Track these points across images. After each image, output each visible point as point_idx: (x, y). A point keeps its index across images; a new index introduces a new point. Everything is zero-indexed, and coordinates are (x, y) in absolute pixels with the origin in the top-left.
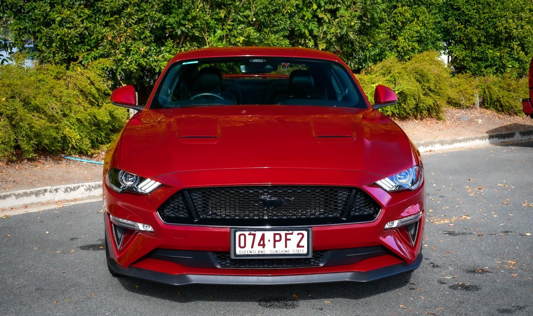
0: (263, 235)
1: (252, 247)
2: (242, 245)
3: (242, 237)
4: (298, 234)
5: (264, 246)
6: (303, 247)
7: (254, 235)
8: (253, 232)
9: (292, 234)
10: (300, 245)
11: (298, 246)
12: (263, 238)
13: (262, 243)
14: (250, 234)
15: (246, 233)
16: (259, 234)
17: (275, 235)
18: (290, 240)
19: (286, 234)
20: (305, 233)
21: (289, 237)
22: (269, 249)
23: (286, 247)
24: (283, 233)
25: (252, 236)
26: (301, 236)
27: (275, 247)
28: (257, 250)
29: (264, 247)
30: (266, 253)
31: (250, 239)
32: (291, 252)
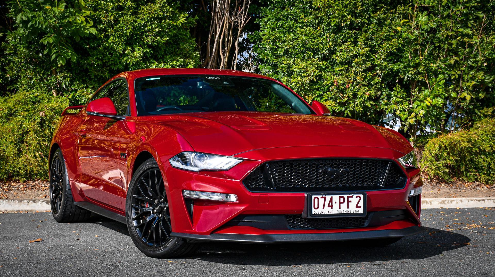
0: (332, 198)
1: (323, 208)
2: (316, 206)
3: (316, 200)
4: (357, 197)
5: (332, 207)
6: (360, 207)
7: (325, 198)
8: (324, 196)
9: (352, 197)
10: (359, 206)
11: (357, 207)
12: (331, 201)
13: (330, 205)
14: (321, 198)
15: (319, 197)
16: (328, 197)
17: (340, 197)
18: (351, 202)
19: (348, 197)
20: (362, 196)
21: (350, 199)
22: (336, 210)
23: (348, 208)
24: (346, 196)
25: (323, 199)
26: (359, 198)
27: (340, 208)
28: (327, 210)
29: (332, 208)
30: (334, 213)
31: (321, 201)
32: (352, 212)
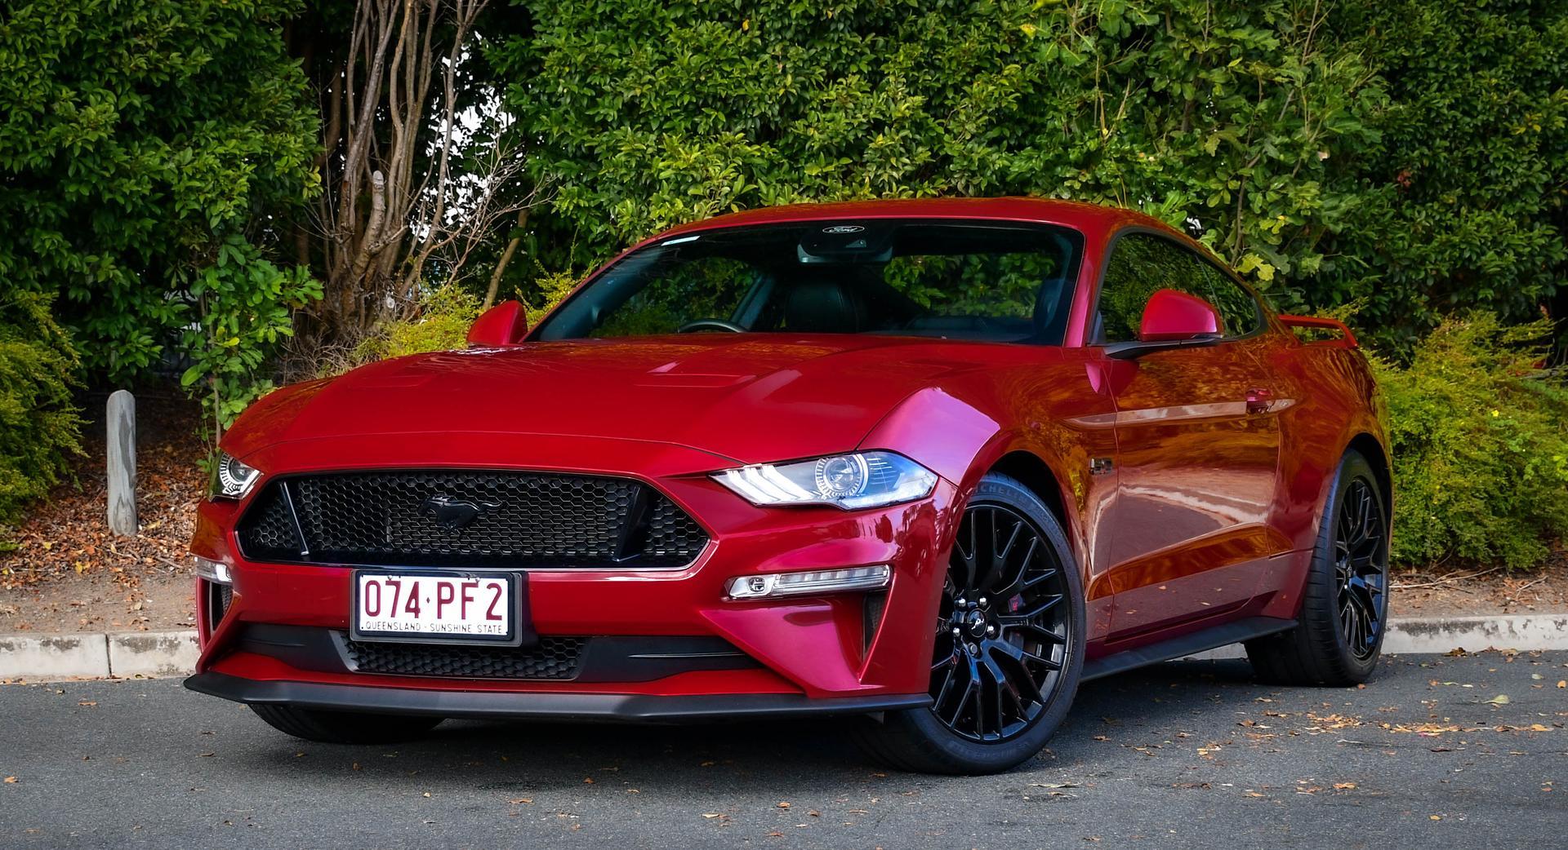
0: (416, 587)
1: (393, 615)
2: (373, 608)
3: (373, 588)
4: (490, 586)
5: (416, 611)
6: (499, 618)
7: (397, 584)
8: (395, 578)
9: (475, 585)
10: (494, 612)
11: (490, 616)
12: (415, 594)
13: (413, 605)
14: (389, 583)
15: (382, 579)
16: (407, 583)
17: (440, 585)
18: (471, 599)
19: (464, 586)
20: (503, 583)
21: (469, 592)
22: (426, 623)
23: (463, 617)
24: (457, 582)
25: (393, 588)
26: (494, 591)
27: (439, 616)
28: (403, 622)
29: (417, 616)
30: (423, 630)
31: (388, 592)
32: (474, 631)
